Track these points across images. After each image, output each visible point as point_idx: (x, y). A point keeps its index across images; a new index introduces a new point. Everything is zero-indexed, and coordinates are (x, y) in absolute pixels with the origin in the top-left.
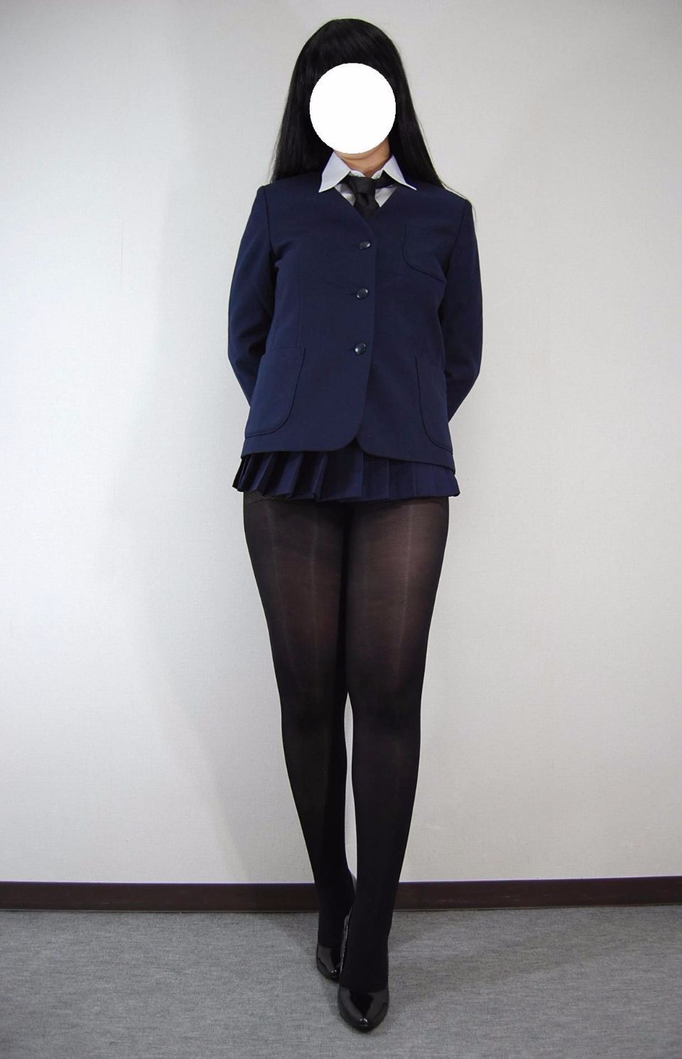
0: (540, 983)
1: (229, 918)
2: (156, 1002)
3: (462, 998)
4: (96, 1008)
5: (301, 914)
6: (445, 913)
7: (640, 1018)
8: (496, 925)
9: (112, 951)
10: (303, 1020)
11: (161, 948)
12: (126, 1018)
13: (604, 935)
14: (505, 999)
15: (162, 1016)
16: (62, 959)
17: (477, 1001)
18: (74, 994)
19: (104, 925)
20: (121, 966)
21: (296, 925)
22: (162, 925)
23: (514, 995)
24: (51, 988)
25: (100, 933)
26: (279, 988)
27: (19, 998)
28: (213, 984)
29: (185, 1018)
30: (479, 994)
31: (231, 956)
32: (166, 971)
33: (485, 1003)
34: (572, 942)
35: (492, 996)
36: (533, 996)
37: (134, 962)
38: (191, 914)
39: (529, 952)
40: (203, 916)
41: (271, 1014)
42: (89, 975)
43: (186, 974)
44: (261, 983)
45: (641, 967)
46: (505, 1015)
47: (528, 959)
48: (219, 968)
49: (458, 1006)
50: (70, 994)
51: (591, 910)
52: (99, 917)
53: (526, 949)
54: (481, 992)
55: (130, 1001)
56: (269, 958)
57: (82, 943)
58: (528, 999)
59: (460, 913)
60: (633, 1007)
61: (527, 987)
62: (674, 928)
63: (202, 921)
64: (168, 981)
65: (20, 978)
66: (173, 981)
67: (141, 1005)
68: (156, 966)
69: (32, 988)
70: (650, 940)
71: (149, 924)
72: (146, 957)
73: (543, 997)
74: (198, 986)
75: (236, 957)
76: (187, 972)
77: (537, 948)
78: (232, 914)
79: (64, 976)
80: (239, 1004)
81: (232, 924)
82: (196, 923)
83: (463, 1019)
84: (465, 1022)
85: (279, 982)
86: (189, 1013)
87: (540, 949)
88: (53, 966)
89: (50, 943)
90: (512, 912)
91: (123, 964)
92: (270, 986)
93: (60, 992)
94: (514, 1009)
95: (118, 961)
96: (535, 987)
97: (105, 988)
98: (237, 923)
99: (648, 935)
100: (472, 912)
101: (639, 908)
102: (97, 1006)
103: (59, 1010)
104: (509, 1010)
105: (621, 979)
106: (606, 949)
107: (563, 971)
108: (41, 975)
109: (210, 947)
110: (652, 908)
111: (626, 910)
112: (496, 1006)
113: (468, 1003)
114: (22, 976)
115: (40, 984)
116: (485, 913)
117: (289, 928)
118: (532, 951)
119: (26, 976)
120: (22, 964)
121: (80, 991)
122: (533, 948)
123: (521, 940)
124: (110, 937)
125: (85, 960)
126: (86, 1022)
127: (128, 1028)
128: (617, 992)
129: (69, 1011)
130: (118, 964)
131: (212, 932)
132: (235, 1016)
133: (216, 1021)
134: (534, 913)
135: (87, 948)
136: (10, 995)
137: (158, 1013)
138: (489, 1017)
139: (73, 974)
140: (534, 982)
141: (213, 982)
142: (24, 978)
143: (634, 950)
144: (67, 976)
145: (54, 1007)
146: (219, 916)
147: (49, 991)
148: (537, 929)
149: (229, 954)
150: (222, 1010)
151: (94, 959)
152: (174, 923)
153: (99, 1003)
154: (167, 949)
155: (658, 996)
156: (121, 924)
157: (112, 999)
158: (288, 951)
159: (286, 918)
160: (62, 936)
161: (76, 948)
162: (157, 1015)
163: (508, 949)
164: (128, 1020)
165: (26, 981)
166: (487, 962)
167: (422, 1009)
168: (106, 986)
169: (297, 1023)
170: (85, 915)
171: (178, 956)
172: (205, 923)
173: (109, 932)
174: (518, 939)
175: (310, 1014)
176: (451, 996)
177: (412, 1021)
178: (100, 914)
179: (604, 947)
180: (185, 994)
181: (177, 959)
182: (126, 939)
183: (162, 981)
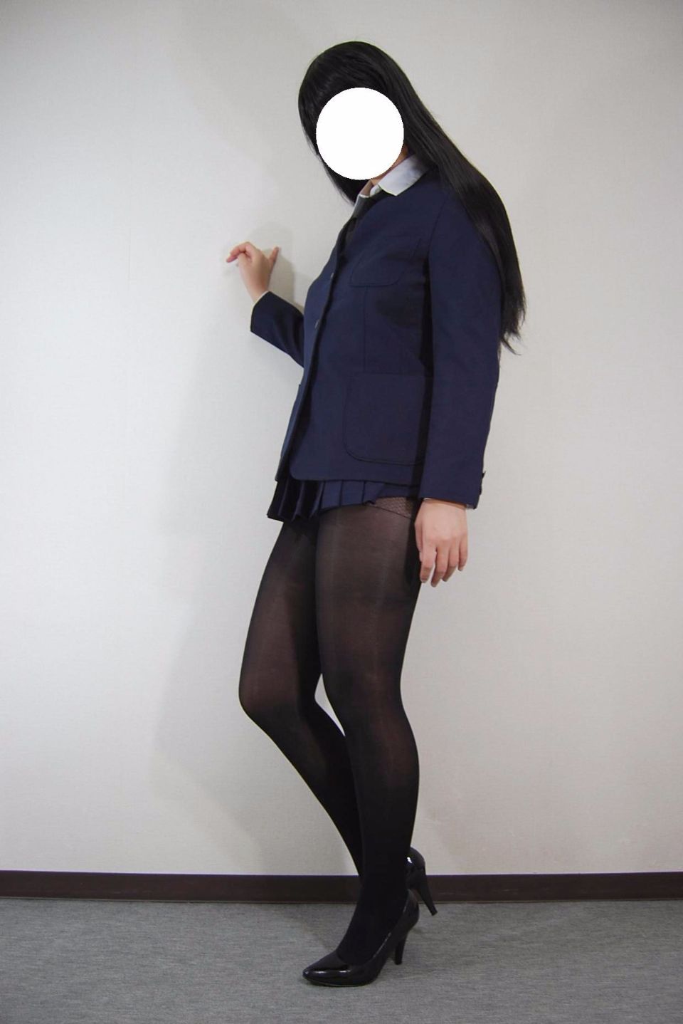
0: (535, 979)
1: (235, 909)
2: (163, 992)
3: (457, 994)
4: (104, 998)
5: (305, 905)
6: (445, 905)
7: (631, 1017)
8: (494, 919)
9: (122, 940)
10: (303, 1013)
11: (168, 939)
12: (132, 1008)
13: (600, 931)
14: (499, 995)
15: (168, 1008)
16: (74, 949)
17: (472, 997)
18: (84, 983)
19: (114, 914)
20: (130, 957)
21: (299, 916)
22: (171, 915)
23: (508, 991)
24: (63, 977)
25: (110, 922)
26: (280, 981)
27: (32, 988)
28: (218, 976)
29: (190, 1010)
30: (474, 989)
31: (236, 946)
32: (172, 962)
33: (479, 999)
34: (568, 937)
35: (486, 992)
36: (526, 992)
37: (143, 952)
38: (198, 904)
39: (525, 946)
40: (210, 906)
41: (272, 1007)
42: (99, 965)
43: (192, 965)
44: (263, 975)
45: (634, 964)
46: (498, 1011)
48: (224, 960)
49: (453, 1002)
50: (80, 983)
51: (588, 904)
52: (111, 906)
53: (523, 944)
54: (476, 987)
55: (137, 991)
56: (272, 950)
57: (94, 932)
58: (521, 995)
59: (459, 905)
60: (624, 1006)
61: (521, 983)
62: (669, 924)
63: (209, 911)
64: (174, 972)
65: (33, 967)
66: (179, 972)
67: (148, 995)
68: (163, 956)
69: (45, 978)
70: (644, 936)
71: (158, 913)
72: (153, 947)
73: (537, 994)
74: (203, 977)
75: (241, 948)
76: (193, 962)
77: (533, 942)
78: (237, 905)
79: (75, 966)
80: (242, 995)
81: (239, 914)
82: (203, 912)
83: (458, 1014)
84: (459, 1018)
85: (281, 974)
86: (193, 1005)
87: (536, 945)
88: (64, 955)
89: (62, 932)
90: (511, 906)
91: (132, 954)
92: (272, 978)
93: (71, 981)
94: (507, 1005)
95: (127, 951)
96: (529, 983)
97: (114, 978)
98: (243, 914)
99: (643, 931)
100: (470, 905)
101: (636, 903)
102: (106, 996)
103: (69, 1000)
104: (502, 1006)
105: (614, 977)
106: (601, 945)
107: (557, 967)
108: (53, 964)
109: (216, 938)
110: (649, 903)
111: (622, 904)
112: (490, 1002)
113: (462, 998)
114: (36, 965)
115: (53, 973)
116: (484, 906)
117: (292, 919)
118: (528, 946)
119: (38, 965)
120: (35, 952)
121: (89, 981)
122: (529, 942)
123: (518, 934)
124: (120, 926)
125: (96, 950)
126: (95, 1013)
127: (135, 1019)
128: (609, 990)
129: (79, 1002)
130: (127, 954)
131: (219, 922)
132: (238, 1008)
133: (219, 1013)
134: (531, 907)
135: (99, 937)
136: (23, 984)
137: (164, 1005)
138: (483, 1013)
139: (84, 963)
140: (528, 977)
141: (218, 973)
142: (37, 967)
143: (628, 947)
144: (78, 966)
145: (65, 996)
146: (225, 906)
147: (61, 981)
148: (534, 923)
149: (235, 945)
150: (225, 1002)
151: (104, 948)
152: (182, 913)
153: (108, 993)
154: (174, 939)
155: (649, 995)
156: (131, 913)
157: (120, 989)
158: (291, 943)
159: (291, 909)
160: (76, 925)
161: (87, 937)
162: (163, 1007)
163: (505, 944)
164: (136, 1011)
165: (39, 970)
166: (483, 957)
167: (418, 1004)
168: (115, 976)
169: (298, 1016)
170: (97, 904)
171: (184, 946)
172: (212, 913)
173: (120, 921)
174: (515, 933)
175: (310, 1007)
176: (447, 992)
177: (408, 1016)
178: (111, 903)
179: (599, 942)
180: (190, 986)
181: (184, 949)
182: (135, 929)
183: (169, 971)
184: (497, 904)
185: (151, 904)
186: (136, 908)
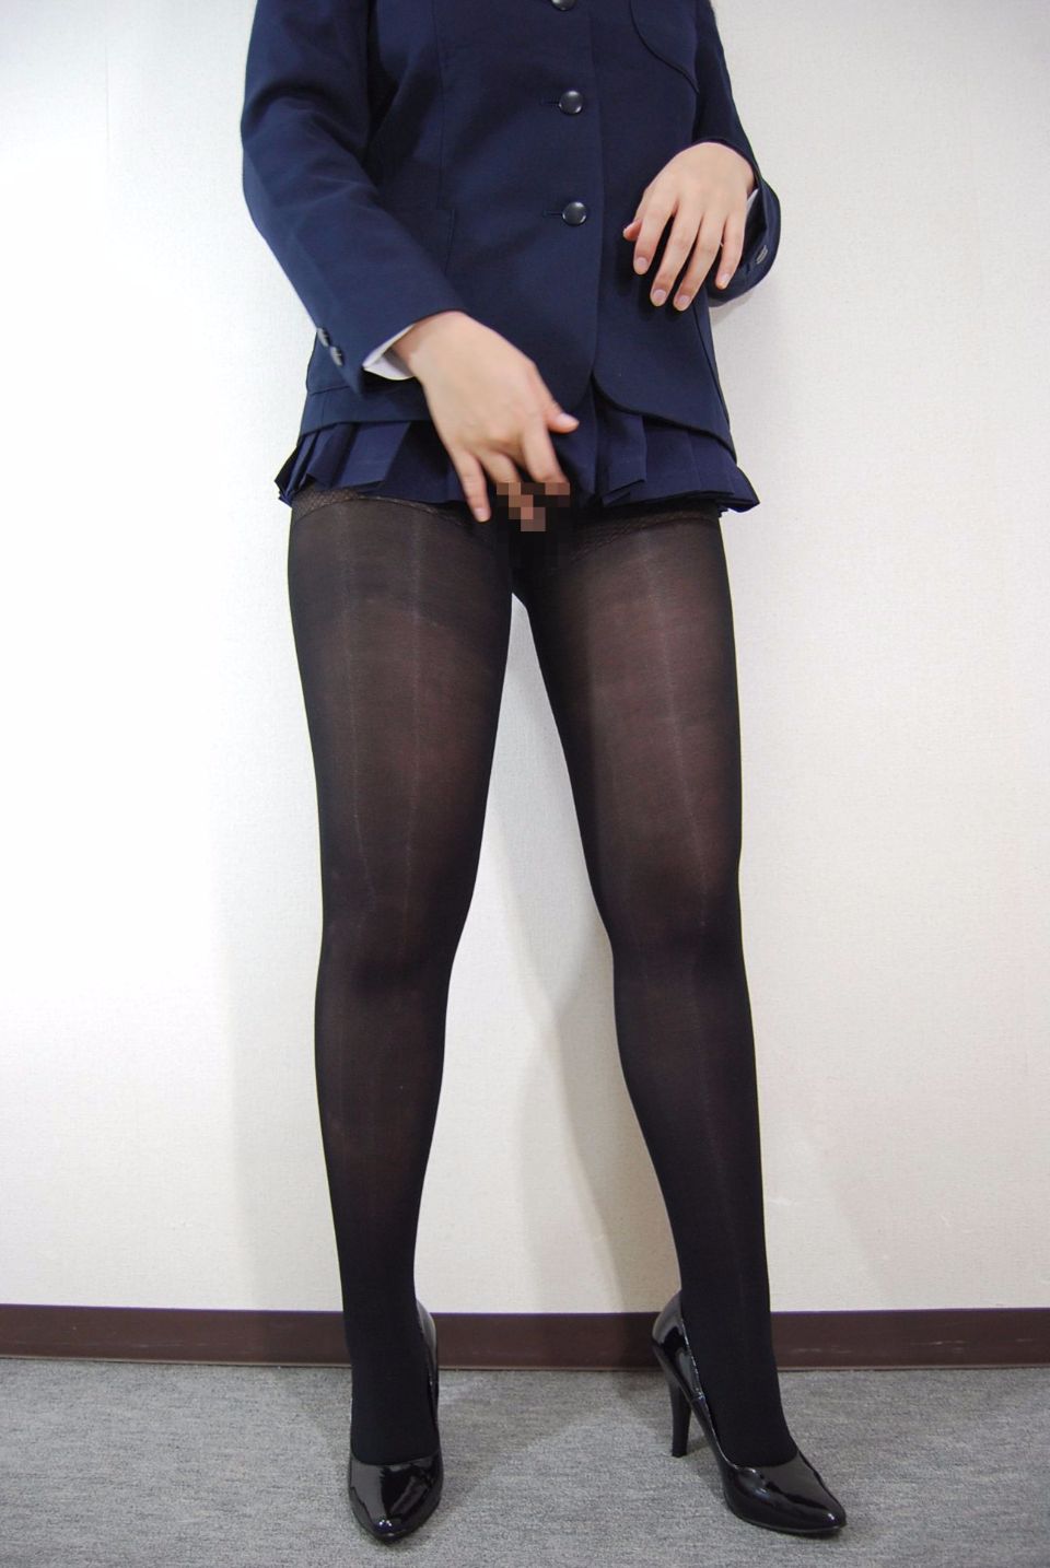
8: (912, 1408)
9: (122, 1452)
11: (215, 1450)
20: (123, 1493)
22: (237, 1395)
25: (115, 1409)
32: (206, 1509)
38: (298, 1370)
39: (985, 1480)
40: (320, 1373)
43: (245, 1516)
47: (984, 1503)
52: (126, 1374)
59: (835, 1376)
63: (316, 1386)
66: (212, 1534)
68: (192, 1493)
71: (213, 1391)
72: (179, 1470)
74: (259, 1548)
76: (248, 1510)
82: (299, 1390)
87: (1011, 1476)
90: (949, 1376)
91: (131, 1486)
95: (123, 1479)
100: (861, 1375)
116: (890, 1376)
122: (994, 1470)
123: (968, 1447)
124: (130, 1420)
134: (995, 1378)
135: (79, 1444)
139: (27, 1506)
141: (293, 1539)
148: (1004, 1420)
151: (81, 1471)
152: (262, 1389)
154: (227, 1451)
156: (162, 1390)
160: (46, 1416)
161: (57, 1444)
168: (77, 1541)
170: (103, 1369)
171: (242, 1469)
172: (321, 1390)
173: (133, 1408)
174: (962, 1445)
178: (131, 1367)
181: (239, 1476)
182: (157, 1425)
183: (191, 1532)
184: (920, 1372)
185: (206, 1370)
186: (175, 1379)
